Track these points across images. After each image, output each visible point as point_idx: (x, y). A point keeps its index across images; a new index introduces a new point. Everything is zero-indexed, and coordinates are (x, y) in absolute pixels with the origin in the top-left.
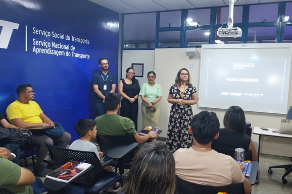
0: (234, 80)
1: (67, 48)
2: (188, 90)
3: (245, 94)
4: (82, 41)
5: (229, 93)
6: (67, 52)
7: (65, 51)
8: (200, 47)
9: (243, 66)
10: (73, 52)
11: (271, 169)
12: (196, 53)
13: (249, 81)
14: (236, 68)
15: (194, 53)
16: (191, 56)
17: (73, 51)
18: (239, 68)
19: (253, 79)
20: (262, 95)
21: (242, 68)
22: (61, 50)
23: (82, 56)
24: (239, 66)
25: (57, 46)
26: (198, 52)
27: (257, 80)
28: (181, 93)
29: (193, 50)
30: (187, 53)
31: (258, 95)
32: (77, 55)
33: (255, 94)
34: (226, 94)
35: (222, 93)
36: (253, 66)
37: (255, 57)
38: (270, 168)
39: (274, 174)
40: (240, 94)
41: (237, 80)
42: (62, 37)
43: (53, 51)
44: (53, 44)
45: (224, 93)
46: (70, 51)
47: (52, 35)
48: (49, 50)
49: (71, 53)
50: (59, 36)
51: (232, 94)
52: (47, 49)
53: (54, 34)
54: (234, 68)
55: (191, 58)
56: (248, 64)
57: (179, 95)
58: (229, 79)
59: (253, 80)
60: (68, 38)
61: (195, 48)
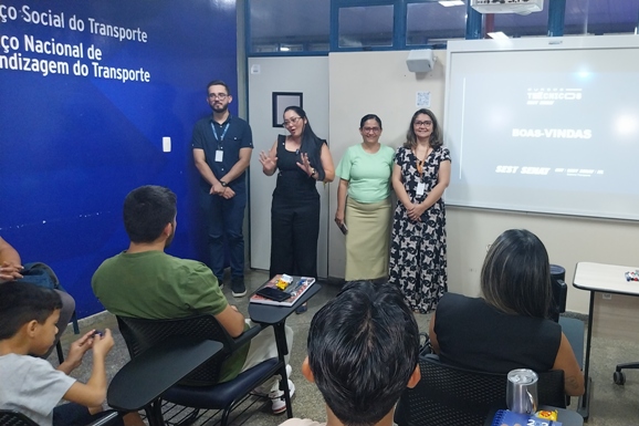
0: (530, 133)
1: (77, 52)
2: (432, 155)
3: (557, 170)
4: (123, 34)
5: (516, 168)
6: (78, 64)
7: (71, 61)
8: (444, 47)
9: (552, 96)
10: (95, 64)
11: (622, 370)
12: (432, 64)
13: (569, 136)
14: (536, 103)
15: (426, 63)
16: (422, 72)
17: (95, 60)
18: (542, 103)
19: (579, 131)
20: (601, 172)
21: (551, 103)
22: (56, 58)
23: (126, 75)
24: (541, 97)
25: (41, 47)
26: (437, 62)
27: (588, 134)
28: (418, 162)
29: (425, 54)
30: (411, 65)
31: (591, 171)
32: (109, 73)
33: (582, 171)
34: (509, 171)
35: (500, 169)
36: (579, 96)
37: (584, 74)
38: (619, 369)
39: (630, 383)
40: (544, 171)
41: (538, 133)
42: (58, 22)
43: (28, 60)
44: (29, 42)
45: (505, 167)
46: (85, 60)
47: (20, 14)
48: (15, 58)
49: (91, 68)
50: (46, 19)
51: (526, 170)
52: (8, 55)
53: (30, 12)
54: (529, 103)
55: (421, 76)
56: (565, 92)
57: (415, 167)
58: (516, 133)
59: (578, 134)
60: (76, 25)
61: (429, 50)
